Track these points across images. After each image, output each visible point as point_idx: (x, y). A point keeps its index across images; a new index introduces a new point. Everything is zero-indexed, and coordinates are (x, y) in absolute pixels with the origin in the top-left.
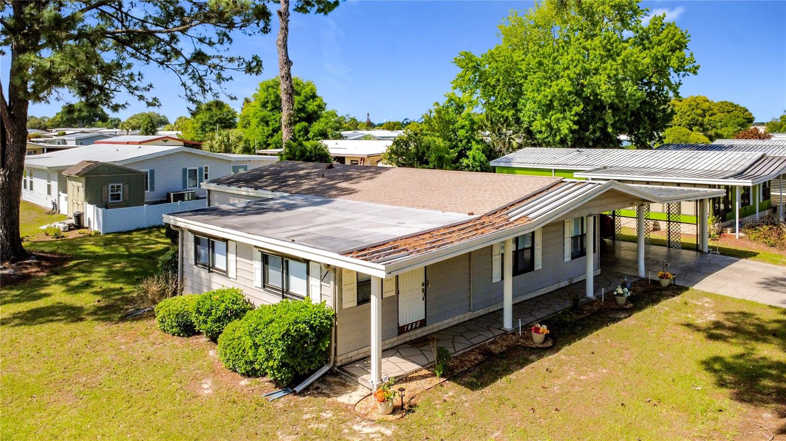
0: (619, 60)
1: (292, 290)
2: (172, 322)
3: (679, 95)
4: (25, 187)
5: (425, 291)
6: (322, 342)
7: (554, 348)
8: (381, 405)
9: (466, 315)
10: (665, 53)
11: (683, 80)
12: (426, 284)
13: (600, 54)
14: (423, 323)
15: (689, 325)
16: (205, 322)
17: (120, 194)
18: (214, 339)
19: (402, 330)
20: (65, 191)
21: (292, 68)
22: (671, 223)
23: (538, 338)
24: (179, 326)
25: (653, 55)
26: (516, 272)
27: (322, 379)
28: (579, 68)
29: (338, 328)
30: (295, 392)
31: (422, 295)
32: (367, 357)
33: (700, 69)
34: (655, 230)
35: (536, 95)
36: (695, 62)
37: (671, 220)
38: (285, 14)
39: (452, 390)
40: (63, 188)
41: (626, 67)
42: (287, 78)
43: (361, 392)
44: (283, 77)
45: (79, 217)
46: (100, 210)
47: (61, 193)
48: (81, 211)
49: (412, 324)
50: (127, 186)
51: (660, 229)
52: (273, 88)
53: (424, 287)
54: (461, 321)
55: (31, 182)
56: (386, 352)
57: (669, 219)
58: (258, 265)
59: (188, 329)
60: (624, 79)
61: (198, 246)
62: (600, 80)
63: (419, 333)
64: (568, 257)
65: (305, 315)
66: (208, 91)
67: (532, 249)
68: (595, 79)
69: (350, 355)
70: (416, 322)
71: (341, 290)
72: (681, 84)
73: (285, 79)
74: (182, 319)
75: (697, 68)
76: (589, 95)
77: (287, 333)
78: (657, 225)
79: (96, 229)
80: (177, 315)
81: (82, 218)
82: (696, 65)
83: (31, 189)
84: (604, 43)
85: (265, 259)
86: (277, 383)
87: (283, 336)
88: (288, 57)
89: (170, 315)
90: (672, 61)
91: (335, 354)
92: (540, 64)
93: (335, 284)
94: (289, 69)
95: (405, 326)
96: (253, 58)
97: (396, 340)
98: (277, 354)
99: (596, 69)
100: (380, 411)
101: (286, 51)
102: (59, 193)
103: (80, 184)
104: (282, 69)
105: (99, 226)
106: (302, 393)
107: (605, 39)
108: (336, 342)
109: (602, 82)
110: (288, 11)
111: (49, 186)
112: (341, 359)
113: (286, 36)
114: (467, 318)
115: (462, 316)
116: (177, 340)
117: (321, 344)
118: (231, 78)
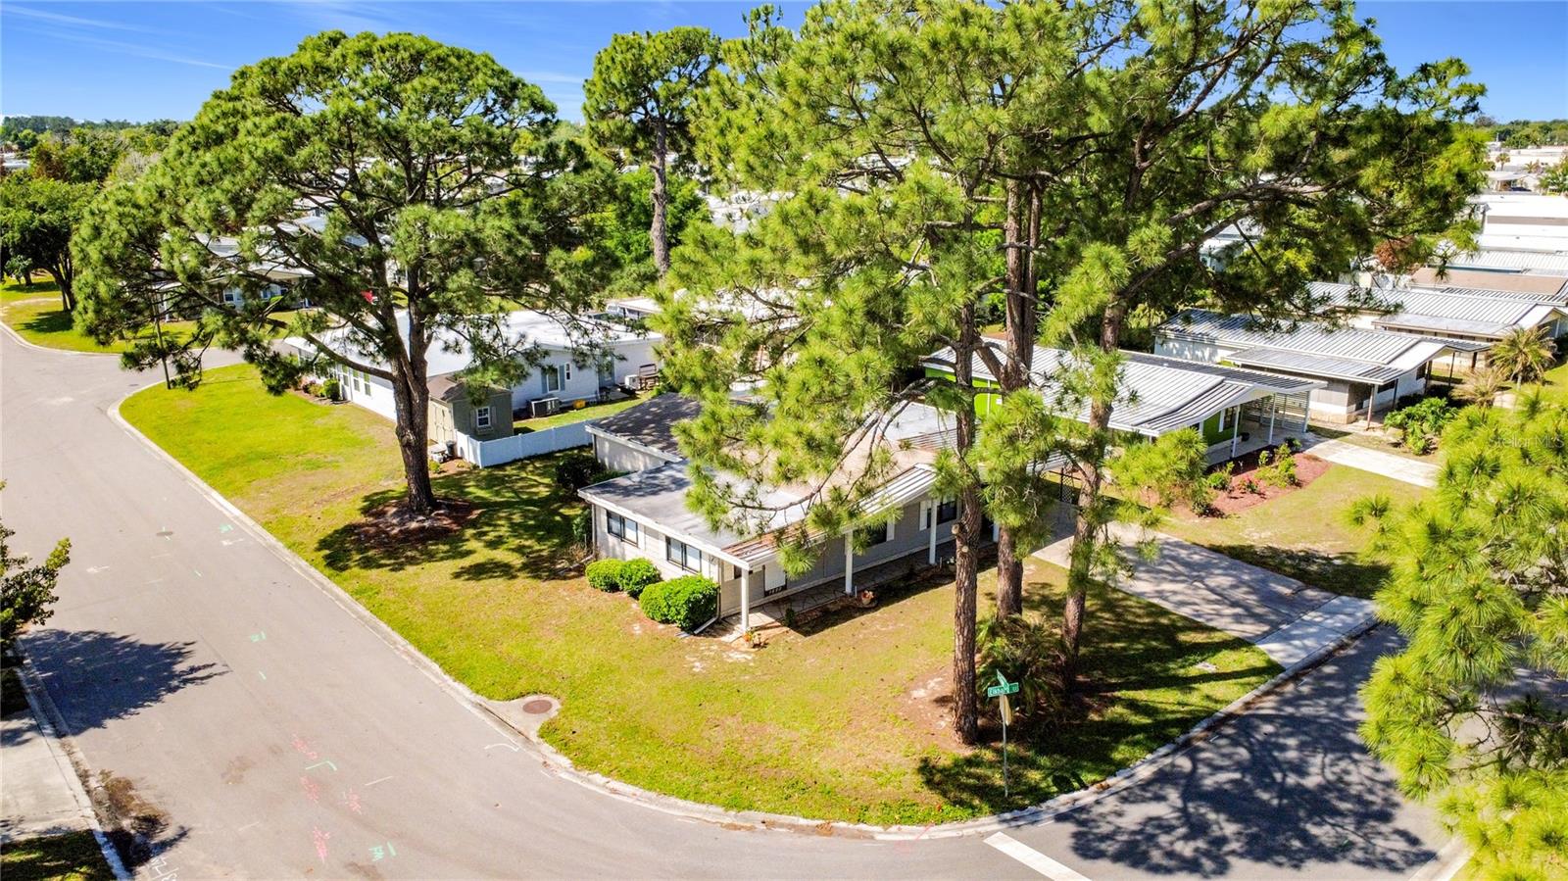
1: (689, 564)
2: (599, 581)
6: (711, 604)
7: (876, 608)
8: (747, 643)
14: (784, 588)
16: (627, 583)
17: (487, 418)
18: (635, 595)
19: (767, 594)
23: (865, 601)
24: (606, 584)
27: (711, 626)
29: (721, 595)
30: (694, 633)
32: (739, 613)
39: (793, 635)
43: (735, 634)
46: (474, 441)
48: (451, 438)
49: (775, 589)
50: (494, 409)
56: (752, 610)
58: (663, 544)
59: (613, 588)
63: (780, 595)
65: (699, 587)
69: (728, 611)
70: (777, 588)
71: (723, 573)
74: (607, 579)
77: (689, 601)
79: (473, 461)
80: (603, 576)
81: (454, 446)
85: (668, 540)
86: (683, 629)
89: (597, 576)
91: (720, 611)
93: (719, 568)
95: (769, 591)
97: (763, 600)
98: (683, 613)
100: (746, 647)
103: (446, 409)
105: (476, 459)
106: (699, 635)
108: (720, 603)
112: (724, 614)
116: (606, 595)
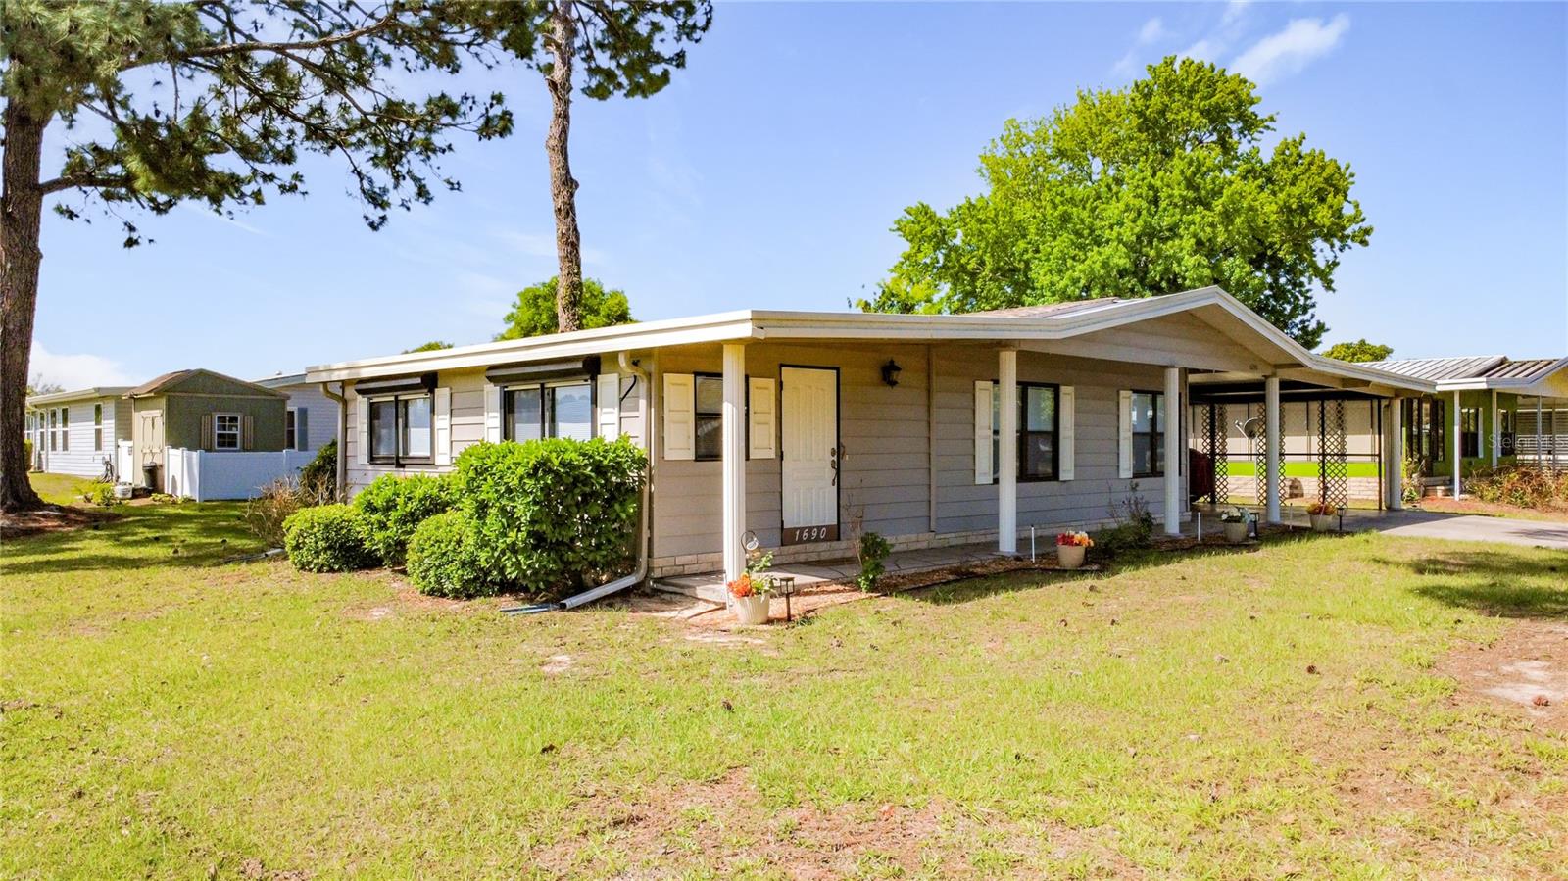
0: (1218, 205)
2: (316, 543)
3: (1333, 286)
4: (54, 447)
5: (837, 467)
6: (622, 504)
8: (743, 604)
9: (921, 537)
10: (1306, 200)
11: (1341, 257)
12: (839, 451)
13: (1180, 196)
14: (833, 534)
15: (1377, 561)
16: (383, 527)
17: (235, 435)
19: (788, 537)
20: (129, 437)
21: (578, 193)
22: (1328, 457)
23: (1069, 554)
24: (330, 547)
25: (1281, 203)
26: (1024, 476)
28: (1140, 223)
29: (655, 500)
30: (564, 605)
31: (831, 474)
33: (1373, 234)
34: (1292, 496)
35: (1056, 278)
36: (1363, 220)
37: (1328, 451)
38: (563, 88)
40: (125, 430)
41: (1231, 222)
42: (568, 213)
44: (559, 209)
45: (153, 473)
46: (195, 455)
47: (121, 442)
48: (158, 461)
49: (811, 529)
50: (250, 420)
51: (1302, 495)
52: (545, 298)
53: (835, 458)
54: (913, 547)
55: (65, 434)
57: (1324, 450)
58: (494, 420)
59: (349, 556)
60: (1229, 253)
61: (376, 422)
62: (1181, 250)
63: (825, 551)
64: (1126, 470)
66: (404, 178)
67: (1054, 437)
68: (1169, 248)
69: (680, 560)
70: (819, 528)
71: (661, 420)
72: (1338, 264)
73: (563, 213)
74: (337, 534)
75: (1367, 232)
76: (1158, 279)
78: (1296, 488)
79: (187, 493)
80: (327, 526)
81: (159, 472)
82: (1364, 225)
83: (65, 447)
84: (1188, 174)
85: (508, 401)
87: (536, 469)
88: (568, 173)
89: (312, 527)
90: (1319, 215)
91: (650, 555)
92: (1065, 219)
93: (649, 405)
94: (572, 195)
95: (797, 529)
96: (493, 98)
97: (777, 554)
99: (1173, 229)
101: (566, 158)
102: (116, 441)
103: (157, 413)
104: (556, 196)
105: (192, 489)
107: (1190, 164)
108: (650, 527)
109: (1184, 252)
110: (568, 80)
111: (98, 433)
112: (662, 565)
113: (565, 131)
114: (924, 545)
115: (914, 537)
116: (328, 583)
117: (617, 506)
118: (450, 147)
